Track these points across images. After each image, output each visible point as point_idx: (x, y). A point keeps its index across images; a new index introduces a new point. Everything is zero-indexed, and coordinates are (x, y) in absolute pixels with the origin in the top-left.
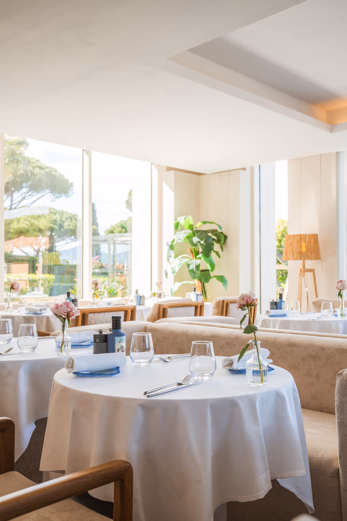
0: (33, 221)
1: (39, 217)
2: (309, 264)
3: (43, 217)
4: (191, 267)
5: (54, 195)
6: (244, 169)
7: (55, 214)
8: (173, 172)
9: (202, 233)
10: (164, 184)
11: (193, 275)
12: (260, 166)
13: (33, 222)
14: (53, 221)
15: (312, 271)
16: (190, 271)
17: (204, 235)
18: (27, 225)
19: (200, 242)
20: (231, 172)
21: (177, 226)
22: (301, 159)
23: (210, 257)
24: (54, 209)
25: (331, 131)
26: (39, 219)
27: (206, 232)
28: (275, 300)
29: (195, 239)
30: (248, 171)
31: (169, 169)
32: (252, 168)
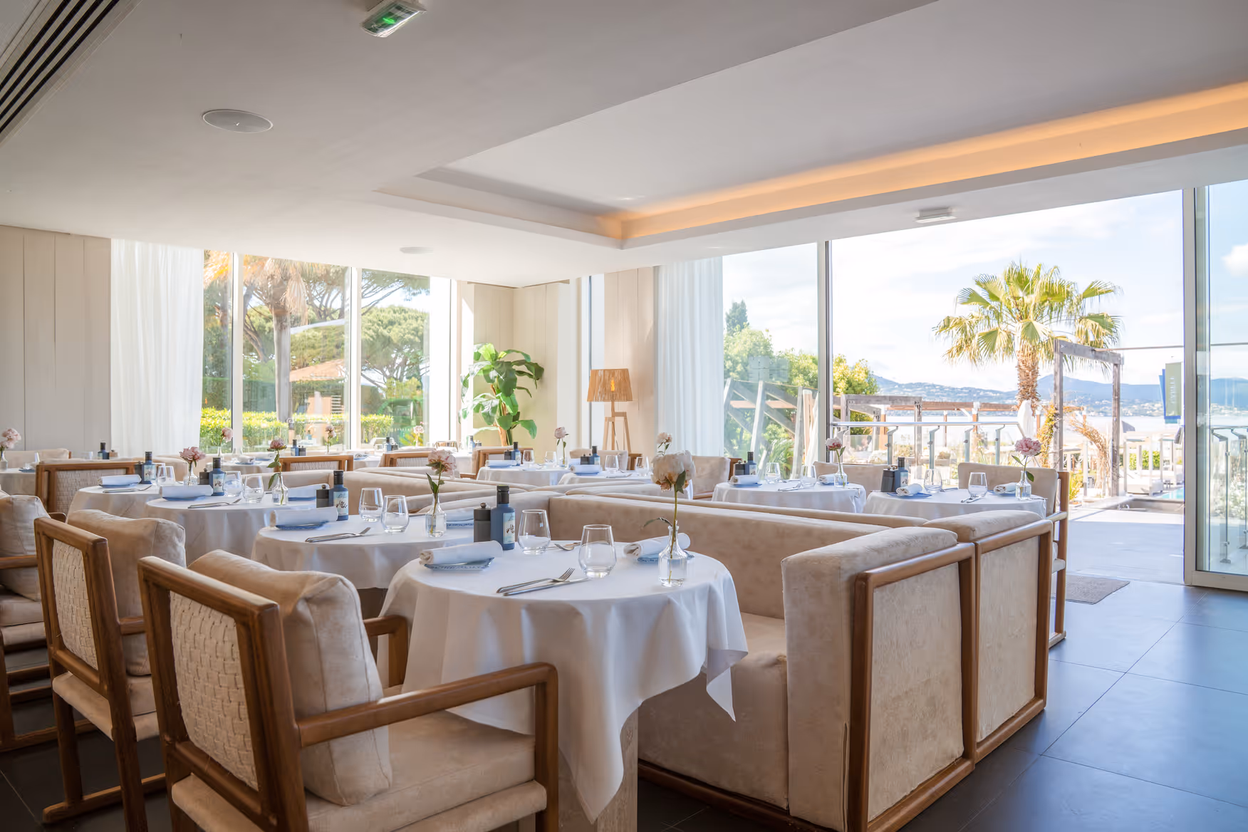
0: (381, 329)
1: (392, 323)
2: (621, 406)
3: (397, 325)
4: (486, 410)
5: (409, 290)
6: (567, 282)
7: (417, 319)
8: (473, 285)
9: (502, 365)
10: (463, 301)
11: (488, 419)
12: (590, 277)
13: (381, 333)
14: (414, 330)
15: (624, 415)
16: (484, 414)
17: (505, 368)
18: (372, 337)
19: (499, 377)
20: (548, 285)
21: (478, 357)
22: (618, 272)
23: (511, 396)
24: (416, 311)
25: (622, 247)
26: (390, 327)
27: (509, 364)
28: (587, 455)
29: (493, 374)
30: (573, 284)
31: (469, 283)
32: (579, 281)
